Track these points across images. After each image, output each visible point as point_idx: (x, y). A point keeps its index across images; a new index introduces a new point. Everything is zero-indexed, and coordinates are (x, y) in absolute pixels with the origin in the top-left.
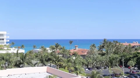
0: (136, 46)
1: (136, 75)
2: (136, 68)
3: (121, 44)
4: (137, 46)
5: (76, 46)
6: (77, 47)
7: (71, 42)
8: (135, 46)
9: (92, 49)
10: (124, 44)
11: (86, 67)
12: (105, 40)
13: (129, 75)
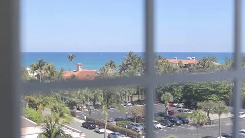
0: (192, 66)
1: (174, 118)
2: (181, 105)
3: (166, 61)
4: (194, 65)
5: (78, 64)
6: (80, 66)
7: (71, 57)
8: (189, 65)
9: (104, 70)
10: (171, 61)
11: (92, 103)
12: (130, 54)
13: (162, 118)
